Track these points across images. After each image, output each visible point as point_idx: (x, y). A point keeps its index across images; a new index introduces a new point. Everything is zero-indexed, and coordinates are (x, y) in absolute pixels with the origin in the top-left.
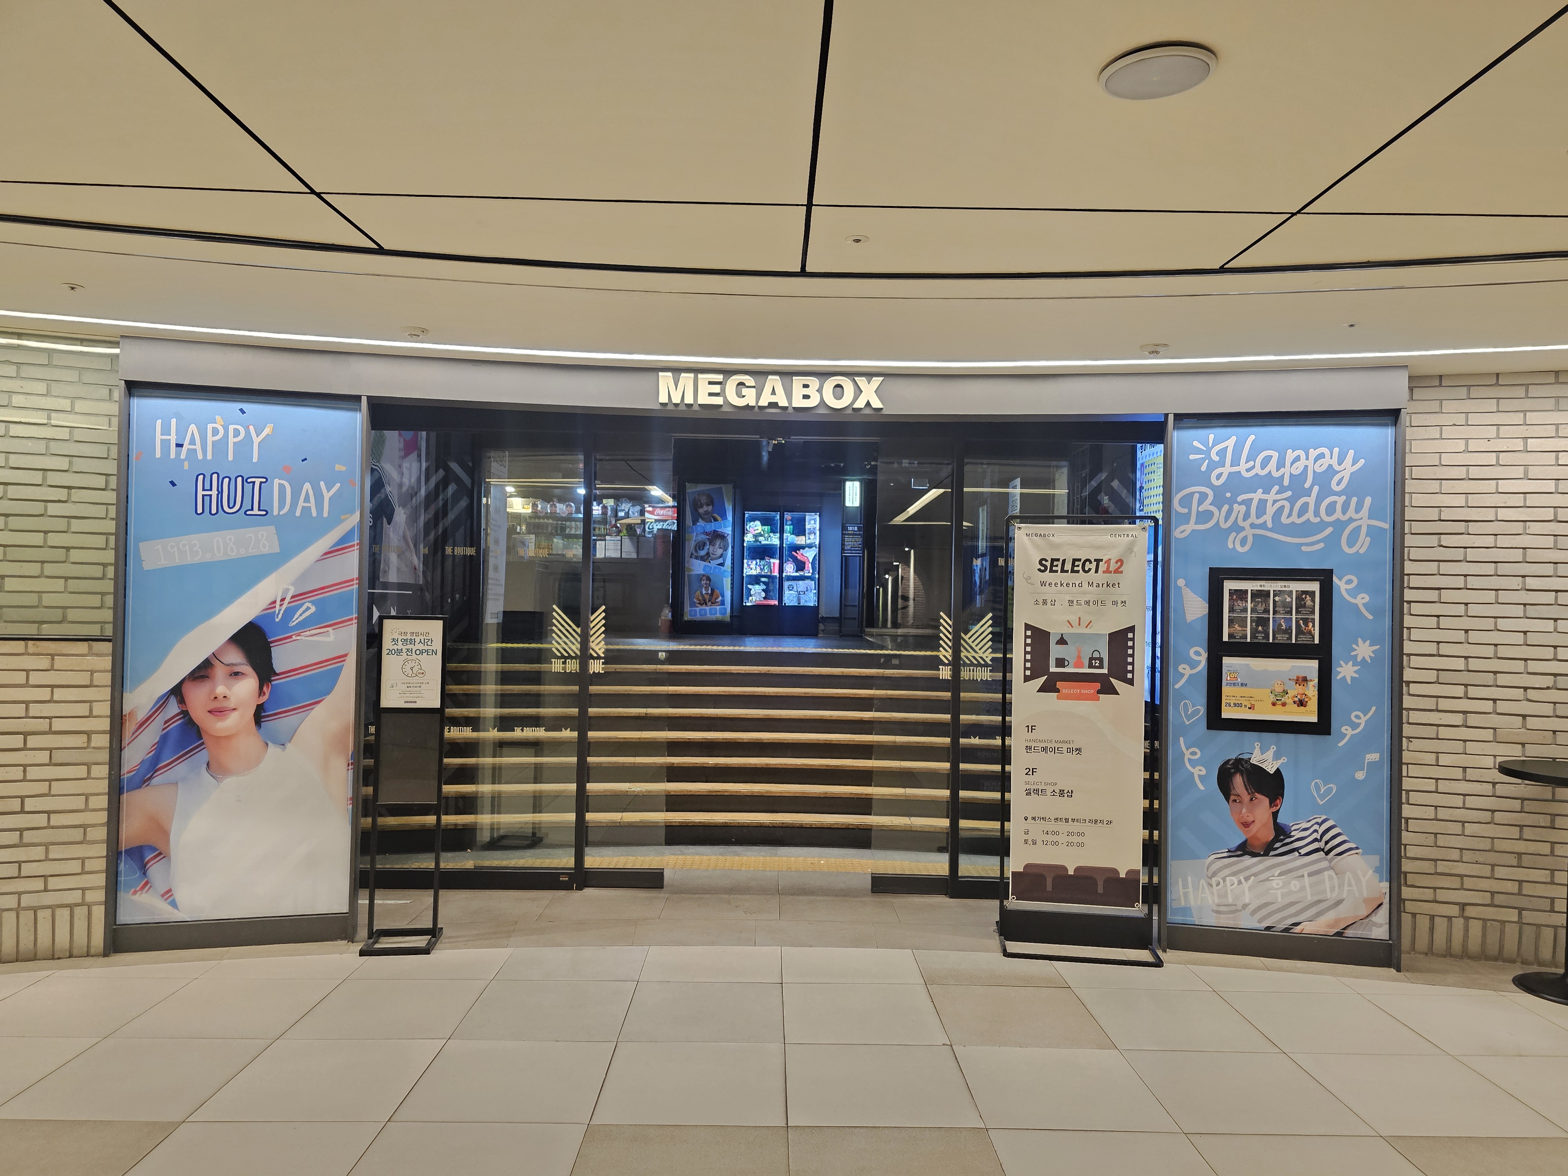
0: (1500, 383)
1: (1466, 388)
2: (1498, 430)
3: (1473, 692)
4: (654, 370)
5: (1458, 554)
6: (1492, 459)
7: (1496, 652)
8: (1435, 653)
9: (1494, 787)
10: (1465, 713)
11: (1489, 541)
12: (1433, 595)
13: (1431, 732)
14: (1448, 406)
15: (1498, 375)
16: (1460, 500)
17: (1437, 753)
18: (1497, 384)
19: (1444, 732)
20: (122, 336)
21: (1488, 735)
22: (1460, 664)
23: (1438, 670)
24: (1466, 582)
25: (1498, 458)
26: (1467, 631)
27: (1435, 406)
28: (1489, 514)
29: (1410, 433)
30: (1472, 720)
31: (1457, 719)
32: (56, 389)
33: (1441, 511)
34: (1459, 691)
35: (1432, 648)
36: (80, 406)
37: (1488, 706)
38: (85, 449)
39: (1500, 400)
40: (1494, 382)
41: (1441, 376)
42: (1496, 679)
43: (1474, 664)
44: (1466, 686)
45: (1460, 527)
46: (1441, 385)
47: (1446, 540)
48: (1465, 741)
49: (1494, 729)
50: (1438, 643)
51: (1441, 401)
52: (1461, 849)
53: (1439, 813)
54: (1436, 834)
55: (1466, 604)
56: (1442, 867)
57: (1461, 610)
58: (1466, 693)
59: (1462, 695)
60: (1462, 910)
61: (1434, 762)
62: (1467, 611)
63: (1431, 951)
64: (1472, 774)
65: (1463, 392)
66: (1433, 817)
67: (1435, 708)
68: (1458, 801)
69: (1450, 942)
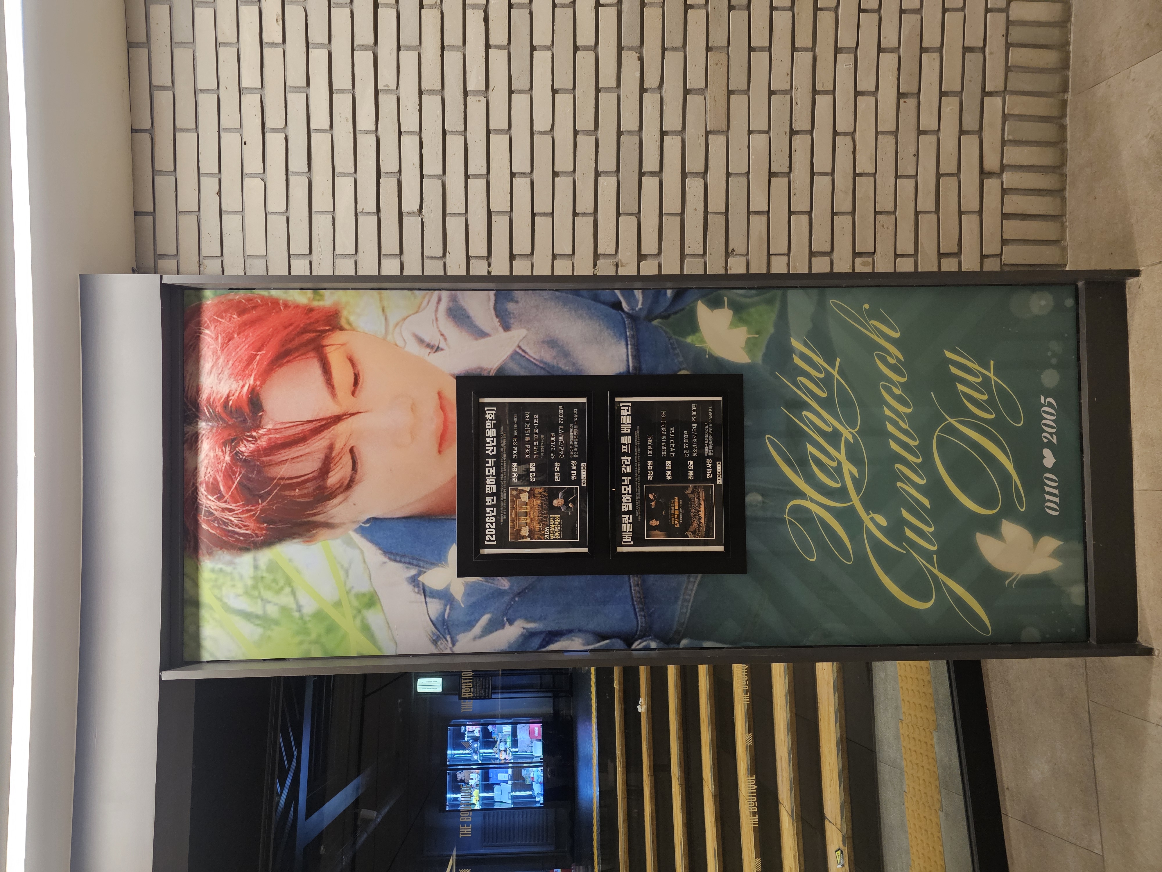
0: (148, 126)
1: (157, 178)
2: (227, 130)
3: (651, 164)
5: (433, 188)
6: (275, 141)
7: (587, 133)
8: (592, 218)
9: (797, 133)
10: (684, 175)
11: (410, 143)
12: (500, 224)
13: (716, 224)
14: (187, 203)
15: (134, 131)
16: (345, 185)
17: (749, 213)
18: (151, 131)
19: (716, 204)
21: (717, 143)
22: (608, 184)
23: (618, 214)
24: (476, 176)
25: (275, 130)
26: (555, 174)
27: (188, 223)
28: (367, 143)
30: (695, 164)
31: (695, 186)
33: (362, 212)
34: (650, 184)
35: (585, 224)
37: (672, 144)
39: (178, 126)
40: (147, 137)
41: (136, 214)
42: (630, 133)
43: (607, 163)
44: (641, 174)
45: (389, 185)
46: (152, 214)
47: (410, 203)
48: (728, 175)
49: (708, 133)
50: (575, 214)
51: (179, 213)
52: (897, 177)
53: (843, 210)
54: (876, 213)
55: (512, 175)
56: (926, 203)
57: (522, 185)
58: (653, 174)
59: (657, 180)
60: (990, 174)
61: (764, 218)
62: (523, 175)
63: (1058, 218)
64: (779, 165)
65: (164, 183)
66: (849, 218)
67: (678, 219)
68: (822, 183)
69: (1039, 190)
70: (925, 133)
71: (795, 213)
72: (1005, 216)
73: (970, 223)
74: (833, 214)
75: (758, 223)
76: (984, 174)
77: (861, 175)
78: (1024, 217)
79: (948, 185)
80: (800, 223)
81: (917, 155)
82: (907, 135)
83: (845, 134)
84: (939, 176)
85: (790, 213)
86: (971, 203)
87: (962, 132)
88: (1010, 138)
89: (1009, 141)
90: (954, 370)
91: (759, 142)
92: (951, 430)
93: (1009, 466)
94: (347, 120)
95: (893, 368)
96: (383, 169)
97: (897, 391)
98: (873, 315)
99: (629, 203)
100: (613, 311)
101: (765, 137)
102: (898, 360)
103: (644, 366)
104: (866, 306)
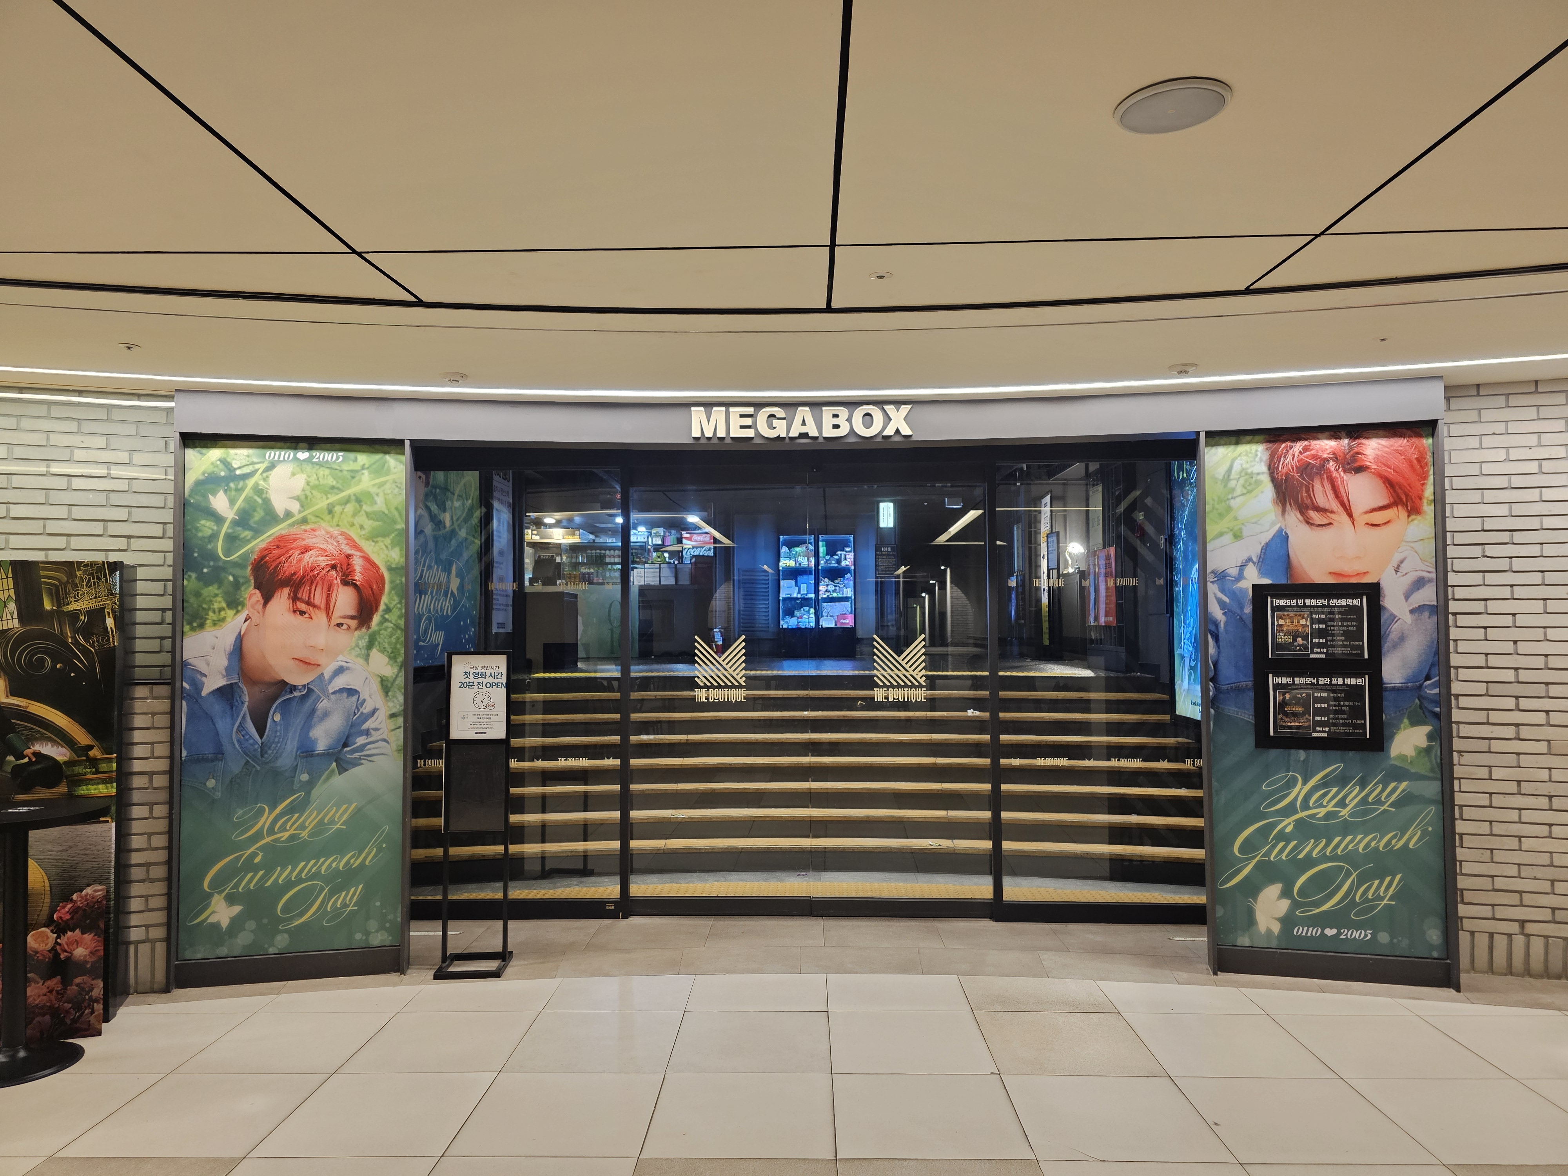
0: (1539, 390)
1: (1503, 397)
2: (1539, 438)
3: (1524, 703)
4: (686, 405)
5: (1504, 564)
6: (1533, 467)
7: (1546, 663)
8: (1484, 665)
9: (1550, 800)
10: (1517, 725)
11: (1535, 550)
12: (1479, 607)
13: (1483, 745)
14: (1486, 415)
15: (1536, 382)
16: (1503, 510)
17: (1490, 767)
18: (1536, 392)
19: (1496, 746)
20: (176, 390)
21: (1542, 747)
22: (1510, 675)
23: (1487, 682)
24: (1512, 592)
25: (1540, 466)
26: (1515, 642)
27: (1473, 416)
28: (1534, 523)
29: (1448, 444)
30: (1525, 732)
31: (1510, 732)
32: (115, 442)
33: (1484, 521)
34: (1510, 703)
35: (1480, 660)
36: (138, 458)
37: (1541, 718)
38: (144, 500)
39: (1541, 408)
40: (1533, 389)
41: (1478, 386)
42: (1547, 691)
43: (1524, 676)
44: (1517, 698)
45: (1505, 537)
46: (1478, 395)
47: (1490, 551)
48: (1518, 754)
49: (1549, 741)
50: (1487, 654)
51: (1479, 410)
52: (1519, 865)
53: (1494, 829)
54: (1492, 850)
55: (1514, 615)
56: (1500, 883)
57: (1508, 620)
58: (1517, 705)
59: (1513, 707)
60: (1522, 927)
61: (1487, 777)
62: (1514, 621)
63: (1491, 969)
64: (1526, 787)
65: (1501, 401)
66: (1488, 832)
67: (1485, 721)
68: (1514, 815)
69: (1511, 959)
70: (1553, 885)
71: (1491, 797)
72: (1491, 935)
73: (1486, 911)
74: (1491, 822)
75: (1483, 773)
76: (1523, 923)
77: (1520, 841)
78: (1491, 948)
79: (1514, 899)
80: (1484, 800)
81: (1535, 878)
82: (1551, 873)
83: (1550, 832)
84: (1521, 892)
85: (1491, 794)
86: (1500, 913)
87: (1554, 910)
88: (1550, 941)
89: (1548, 941)
90: (1388, 879)
91: (1544, 775)
92: (1348, 874)
93: (1325, 907)
94: (1549, 511)
95: (1388, 843)
96: (1514, 533)
97: (1373, 844)
98: (1424, 833)
99: (1494, 689)
100: (1424, 676)
101: (1547, 779)
102: (1395, 846)
103: (1387, 693)
104: (1430, 829)
